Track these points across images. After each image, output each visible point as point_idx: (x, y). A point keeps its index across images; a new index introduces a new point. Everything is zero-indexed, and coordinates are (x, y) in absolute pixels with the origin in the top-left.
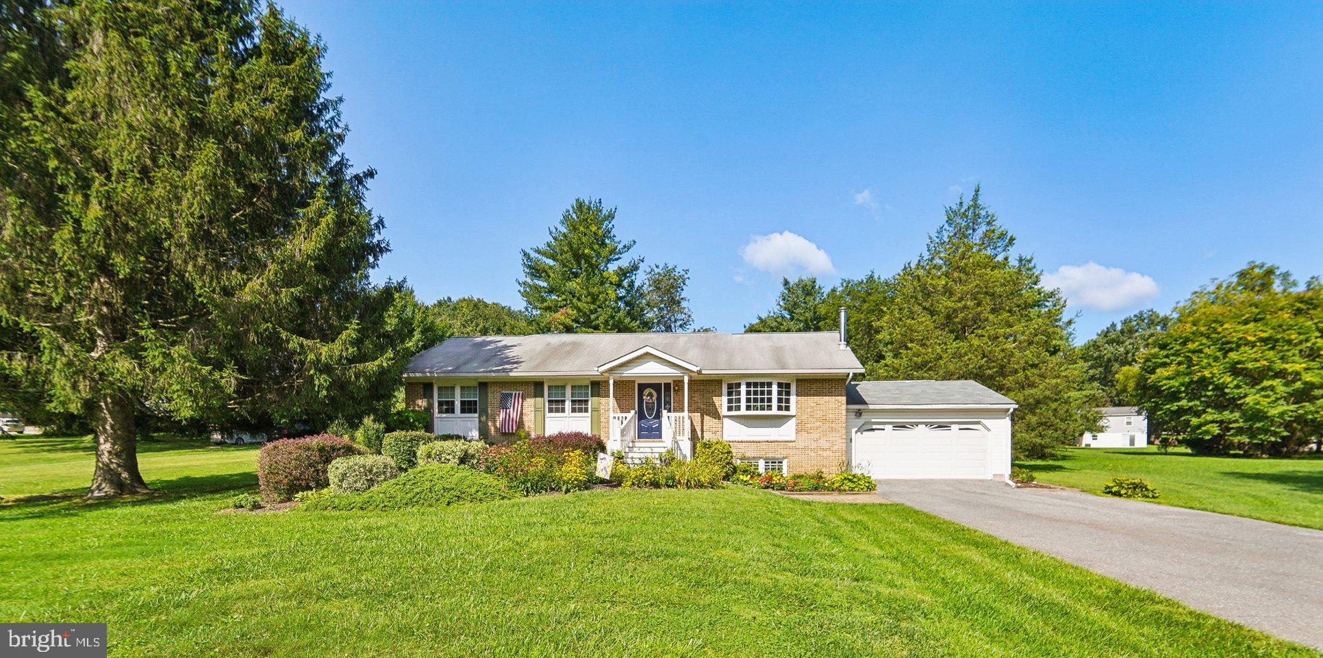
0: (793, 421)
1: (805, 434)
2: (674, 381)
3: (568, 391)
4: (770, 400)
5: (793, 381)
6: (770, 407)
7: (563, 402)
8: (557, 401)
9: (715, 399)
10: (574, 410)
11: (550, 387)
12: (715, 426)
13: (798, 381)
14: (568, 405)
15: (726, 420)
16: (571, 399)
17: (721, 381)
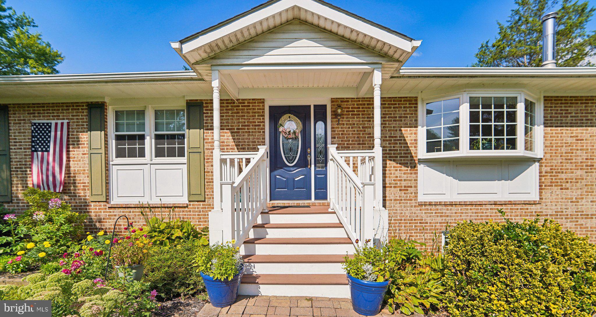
0: (534, 169)
1: (556, 190)
2: (333, 100)
3: (150, 120)
4: (512, 130)
5: (538, 100)
6: (512, 144)
7: (142, 138)
8: (132, 138)
9: (407, 132)
10: (159, 153)
11: (118, 115)
12: (405, 177)
13: (547, 99)
14: (149, 144)
15: (421, 168)
16: (154, 133)
17: (416, 99)
